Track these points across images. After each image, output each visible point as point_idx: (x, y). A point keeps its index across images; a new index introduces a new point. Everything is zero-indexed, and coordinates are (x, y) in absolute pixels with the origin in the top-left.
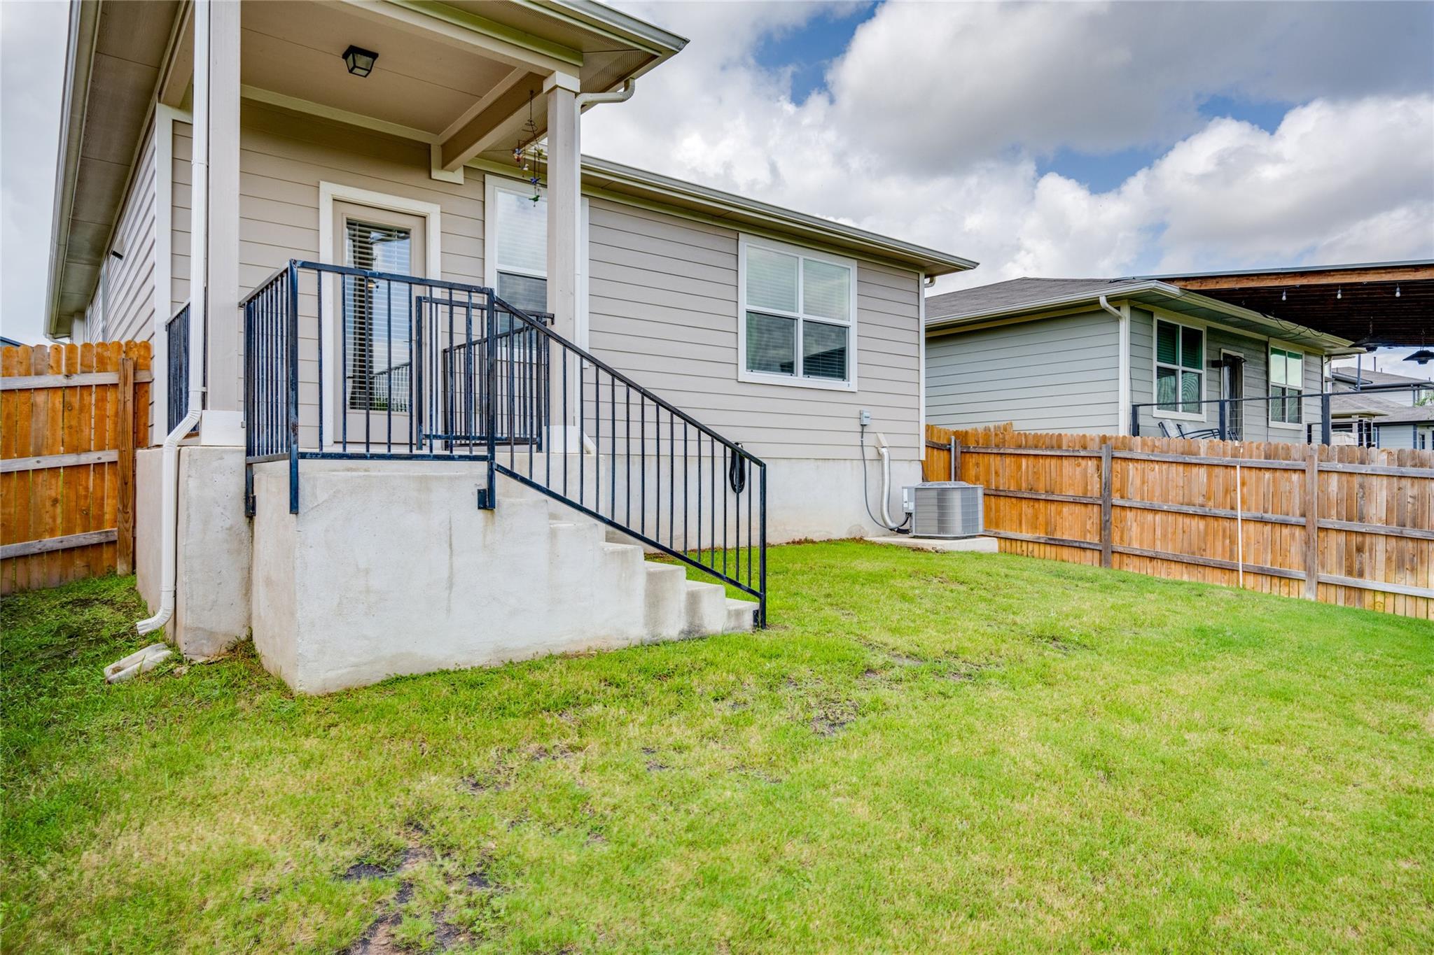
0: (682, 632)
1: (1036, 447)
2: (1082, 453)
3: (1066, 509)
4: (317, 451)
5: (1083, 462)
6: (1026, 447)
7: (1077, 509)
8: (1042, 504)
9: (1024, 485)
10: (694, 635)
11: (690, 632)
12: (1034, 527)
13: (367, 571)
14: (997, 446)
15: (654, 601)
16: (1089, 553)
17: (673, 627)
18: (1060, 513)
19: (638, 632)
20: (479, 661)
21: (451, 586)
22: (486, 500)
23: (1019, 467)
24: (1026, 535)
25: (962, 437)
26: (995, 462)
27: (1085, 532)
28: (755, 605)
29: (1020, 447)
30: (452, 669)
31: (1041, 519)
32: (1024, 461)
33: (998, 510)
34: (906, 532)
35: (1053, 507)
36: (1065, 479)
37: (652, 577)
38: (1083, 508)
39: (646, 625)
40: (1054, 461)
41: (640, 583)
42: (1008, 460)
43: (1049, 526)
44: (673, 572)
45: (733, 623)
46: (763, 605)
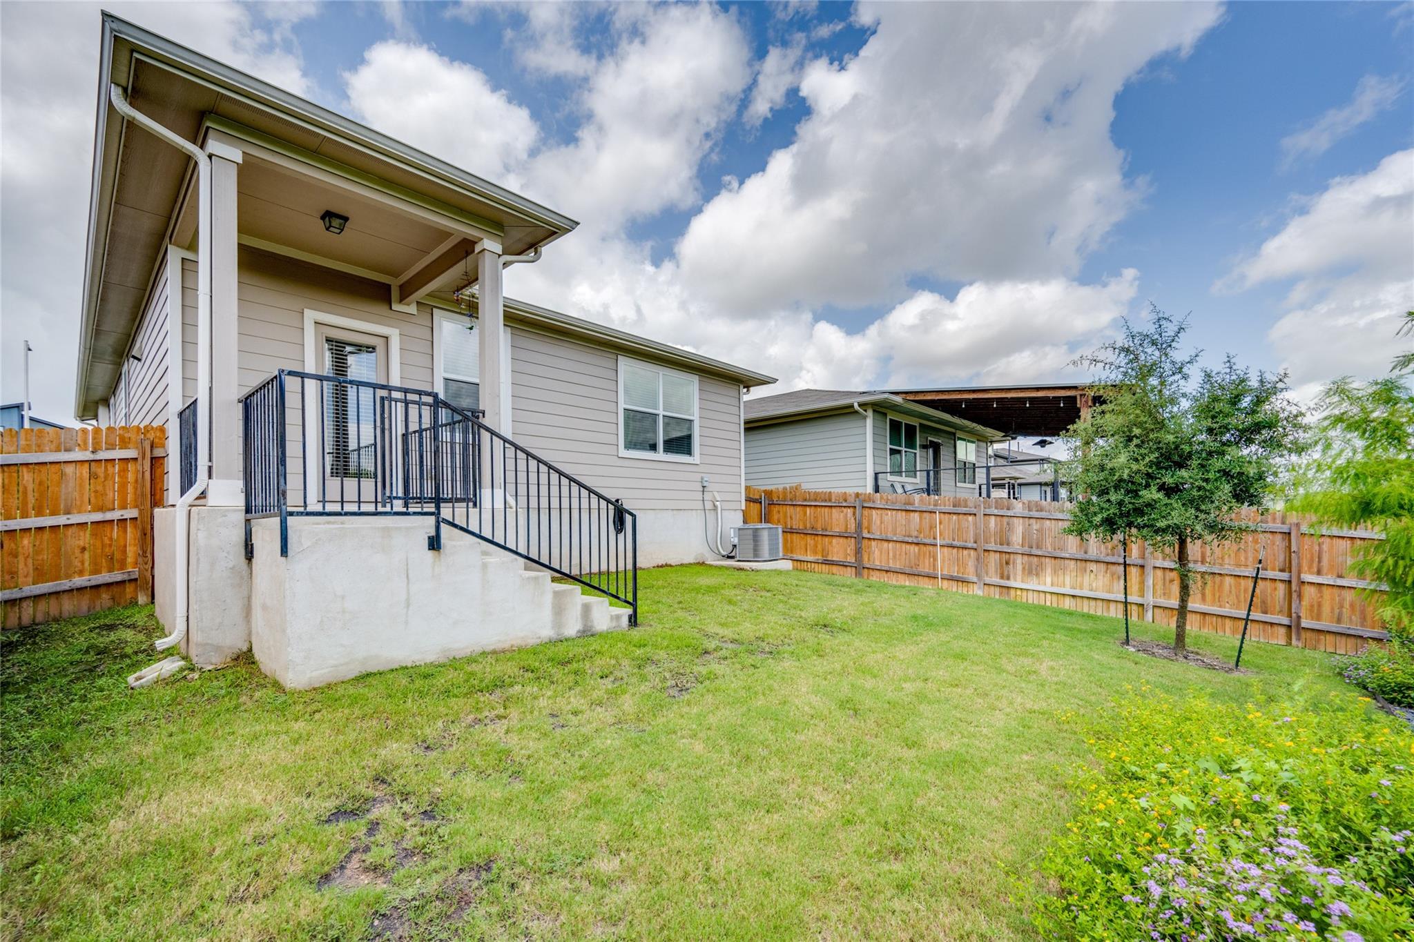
0: (578, 632)
1: (816, 500)
2: (845, 504)
3: (835, 541)
4: (302, 509)
5: (845, 510)
6: (809, 500)
7: (841, 540)
8: (820, 538)
9: (808, 525)
10: (587, 633)
11: (584, 631)
12: (815, 552)
13: (343, 597)
14: (791, 500)
15: (559, 610)
16: (849, 569)
17: (572, 628)
18: (831, 543)
19: (547, 632)
20: (430, 658)
21: (408, 606)
22: (434, 543)
23: (805, 513)
24: (810, 558)
25: (769, 494)
26: (790, 510)
27: (846, 555)
28: (630, 610)
29: (805, 500)
30: (409, 665)
31: (819, 547)
32: (808, 510)
33: (792, 542)
34: (732, 557)
35: (827, 539)
36: (834, 521)
37: (557, 594)
38: (845, 540)
39: (553, 628)
40: (827, 509)
41: (548, 599)
42: (798, 509)
43: (825, 552)
44: (572, 590)
45: (614, 624)
46: (635, 611)
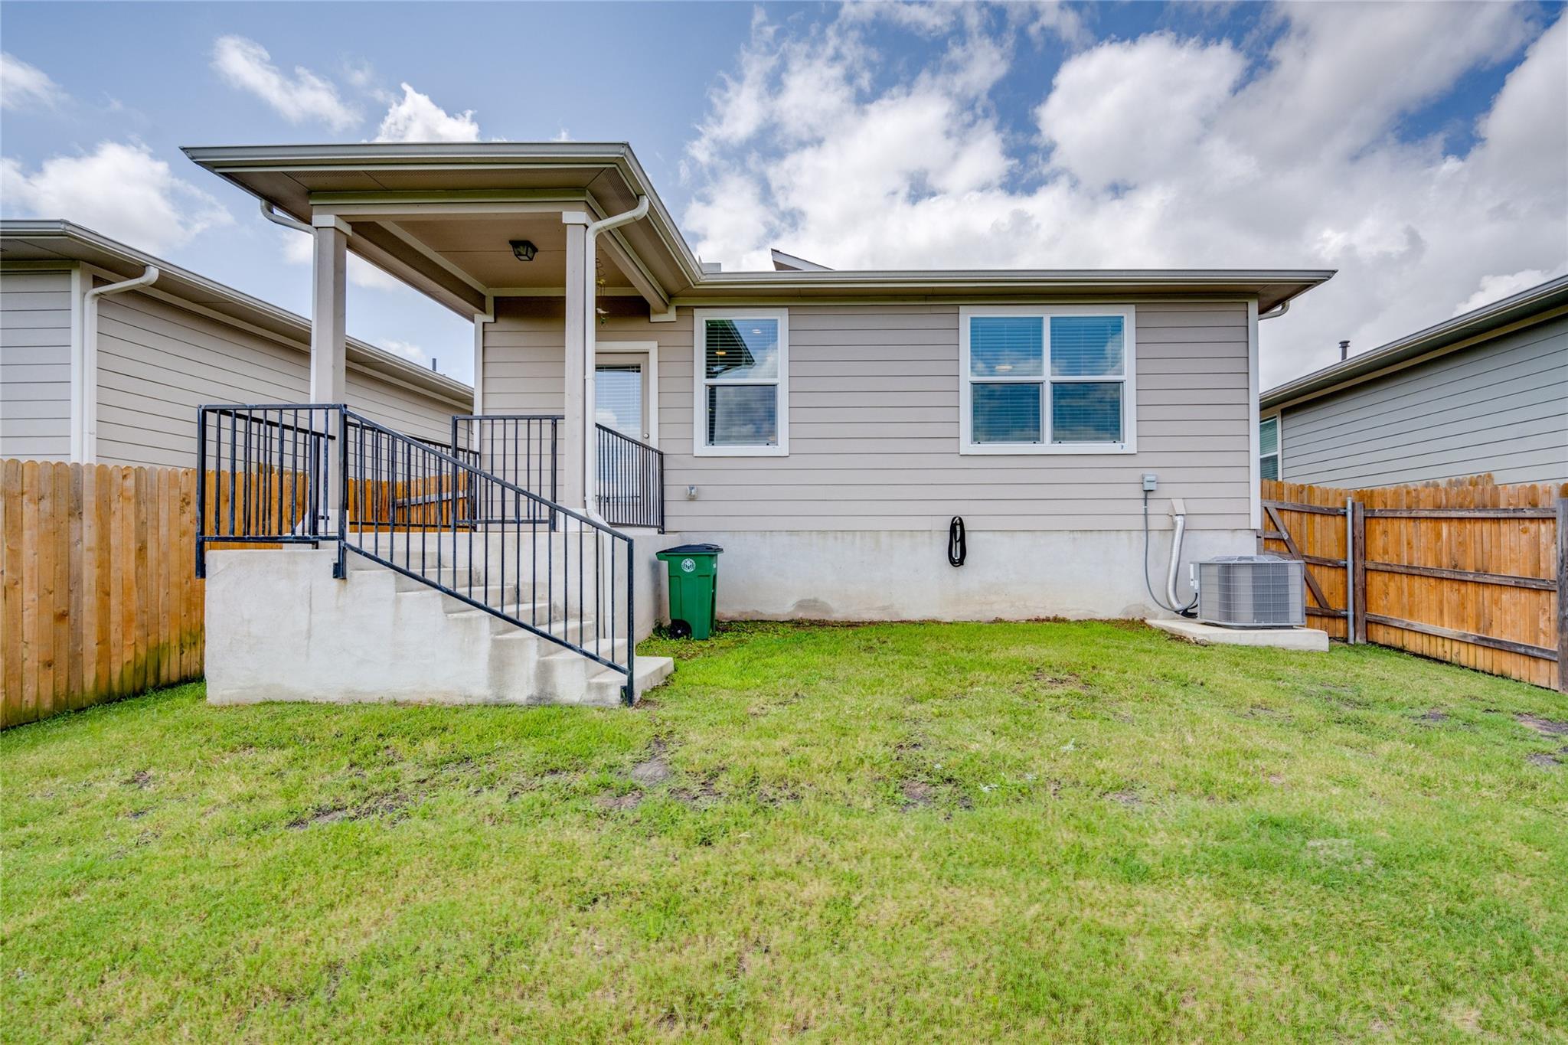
0: (531, 697)
1: (1461, 507)
2: (1529, 514)
3: (1506, 596)
5: (1532, 527)
6: (1446, 508)
7: (1524, 597)
8: (1470, 588)
9: (1445, 560)
10: (543, 700)
11: (540, 699)
12: (1461, 620)
13: (249, 621)
14: (1409, 509)
15: (500, 664)
16: (1543, 665)
17: (521, 691)
18: (1496, 602)
19: (480, 690)
20: (333, 697)
21: (309, 636)
22: (339, 571)
23: (1439, 536)
24: (1448, 631)
25: (1365, 498)
26: (1405, 528)
27: (1536, 632)
28: (623, 679)
29: (1438, 508)
30: (311, 700)
31: (1471, 610)
32: (1445, 527)
33: (1411, 595)
34: (1193, 616)
35: (1487, 593)
36: (1505, 552)
37: (497, 644)
38: (1532, 596)
39: (490, 686)
40: (1486, 526)
41: (484, 647)
42: (1424, 526)
43: (1483, 620)
44: (522, 641)
45: (593, 696)
46: (631, 681)
